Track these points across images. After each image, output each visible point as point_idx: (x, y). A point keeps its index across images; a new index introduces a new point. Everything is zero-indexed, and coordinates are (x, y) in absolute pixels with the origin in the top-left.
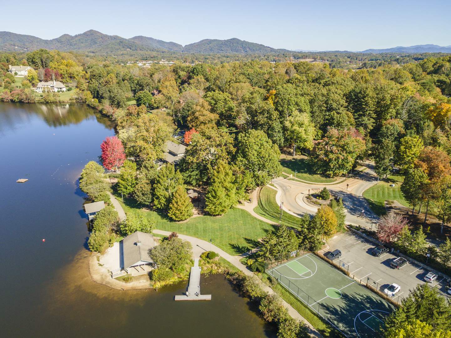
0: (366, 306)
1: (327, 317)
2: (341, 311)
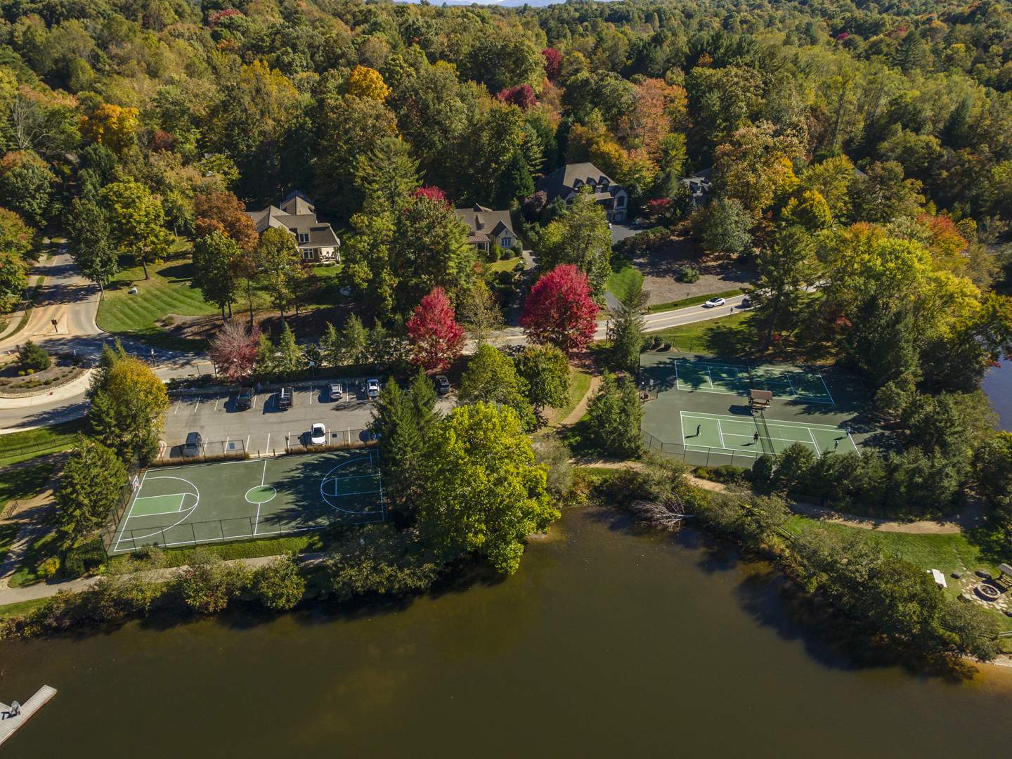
0: (317, 476)
1: (293, 527)
2: (299, 506)
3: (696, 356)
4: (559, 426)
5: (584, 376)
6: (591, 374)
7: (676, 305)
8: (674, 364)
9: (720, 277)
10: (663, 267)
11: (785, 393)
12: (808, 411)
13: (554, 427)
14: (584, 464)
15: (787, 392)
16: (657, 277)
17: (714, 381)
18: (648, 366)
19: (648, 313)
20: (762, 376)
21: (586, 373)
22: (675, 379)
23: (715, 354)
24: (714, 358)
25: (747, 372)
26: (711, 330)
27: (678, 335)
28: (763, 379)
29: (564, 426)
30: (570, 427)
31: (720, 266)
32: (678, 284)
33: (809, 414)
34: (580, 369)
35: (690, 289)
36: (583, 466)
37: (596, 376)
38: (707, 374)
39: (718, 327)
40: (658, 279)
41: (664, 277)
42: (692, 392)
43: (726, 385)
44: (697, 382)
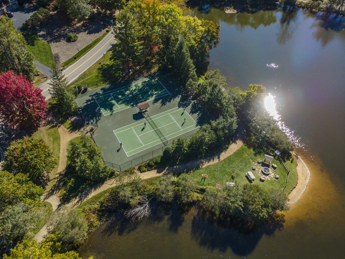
3: (102, 89)
4: (57, 176)
5: (52, 130)
6: (56, 126)
7: (75, 58)
8: (94, 99)
9: (87, 32)
10: (56, 34)
11: (149, 96)
12: (163, 103)
13: (55, 179)
14: (85, 198)
15: (150, 95)
16: (56, 42)
17: (117, 102)
18: (82, 106)
19: (64, 69)
20: (135, 89)
21: (53, 127)
22: (100, 109)
23: (109, 84)
24: (110, 87)
25: (128, 90)
26: (100, 69)
27: (86, 78)
28: (137, 91)
29: (60, 174)
30: (63, 173)
31: (83, 25)
32: (69, 44)
33: (165, 105)
34: (49, 126)
35: (77, 46)
36: (85, 200)
37: (59, 127)
38: (112, 99)
39: (102, 66)
40: (58, 44)
41: (60, 41)
42: (111, 115)
43: (123, 102)
44: (110, 107)
